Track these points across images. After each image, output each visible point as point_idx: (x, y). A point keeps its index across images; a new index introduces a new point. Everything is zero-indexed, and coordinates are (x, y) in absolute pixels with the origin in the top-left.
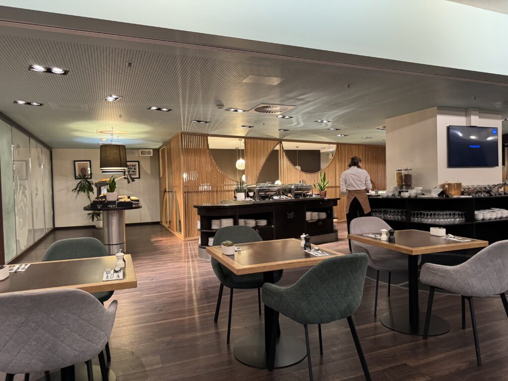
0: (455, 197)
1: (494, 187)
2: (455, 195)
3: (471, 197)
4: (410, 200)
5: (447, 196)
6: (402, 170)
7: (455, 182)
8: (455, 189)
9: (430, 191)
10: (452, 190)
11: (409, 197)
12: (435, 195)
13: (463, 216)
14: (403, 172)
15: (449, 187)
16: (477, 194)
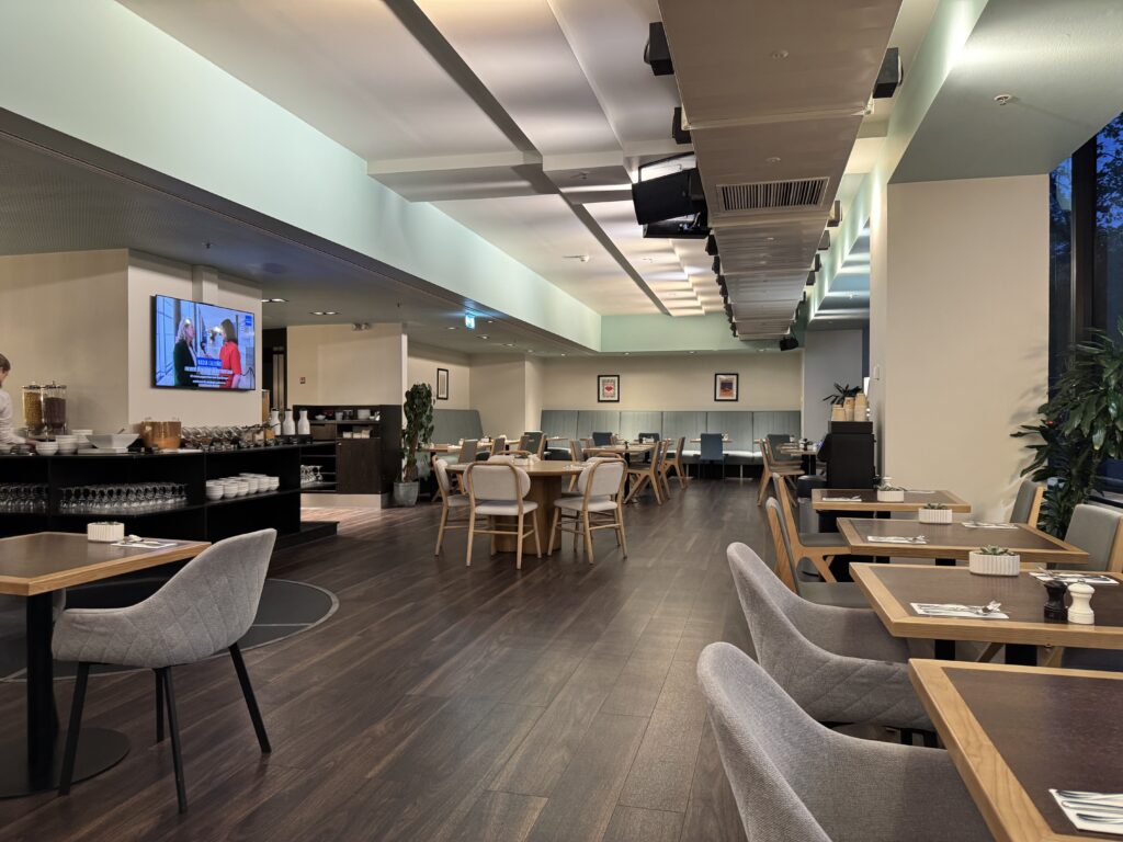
0: (166, 451)
1: (246, 432)
2: (166, 447)
3: (199, 451)
4: (59, 459)
5: (149, 450)
6: (39, 388)
7: (167, 420)
8: (166, 437)
9: (109, 440)
10: (160, 436)
11: (58, 453)
12: (120, 447)
13: (183, 493)
14: (42, 391)
15: (153, 430)
16: (212, 445)
